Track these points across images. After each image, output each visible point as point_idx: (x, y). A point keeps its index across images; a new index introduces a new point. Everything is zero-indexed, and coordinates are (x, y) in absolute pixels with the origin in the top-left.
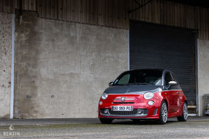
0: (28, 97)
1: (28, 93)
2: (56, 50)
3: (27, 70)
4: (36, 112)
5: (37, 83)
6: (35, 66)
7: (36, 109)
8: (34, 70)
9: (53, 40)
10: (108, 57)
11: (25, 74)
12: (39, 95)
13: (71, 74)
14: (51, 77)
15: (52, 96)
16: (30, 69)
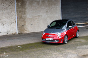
0: (23, 26)
1: (23, 24)
2: (32, 7)
3: (22, 16)
4: (26, 31)
5: (26, 20)
6: (24, 14)
7: (26, 30)
8: (24, 16)
9: (31, 4)
10: (53, 8)
11: (21, 18)
12: (27, 24)
13: (39, 16)
14: (31, 17)
15: (32, 25)
16: (23, 15)
